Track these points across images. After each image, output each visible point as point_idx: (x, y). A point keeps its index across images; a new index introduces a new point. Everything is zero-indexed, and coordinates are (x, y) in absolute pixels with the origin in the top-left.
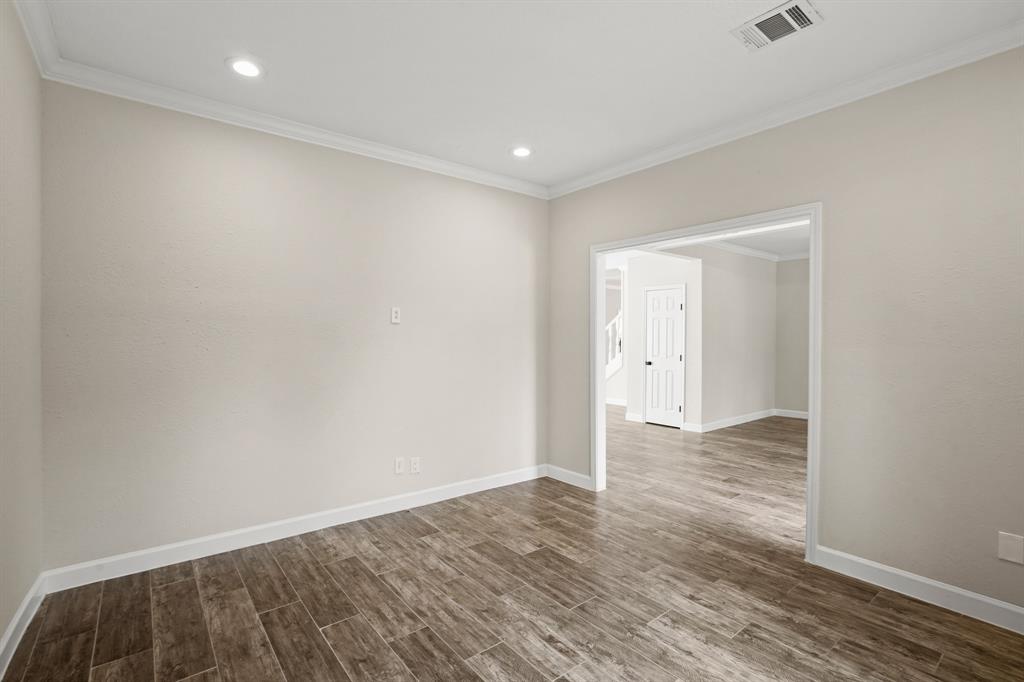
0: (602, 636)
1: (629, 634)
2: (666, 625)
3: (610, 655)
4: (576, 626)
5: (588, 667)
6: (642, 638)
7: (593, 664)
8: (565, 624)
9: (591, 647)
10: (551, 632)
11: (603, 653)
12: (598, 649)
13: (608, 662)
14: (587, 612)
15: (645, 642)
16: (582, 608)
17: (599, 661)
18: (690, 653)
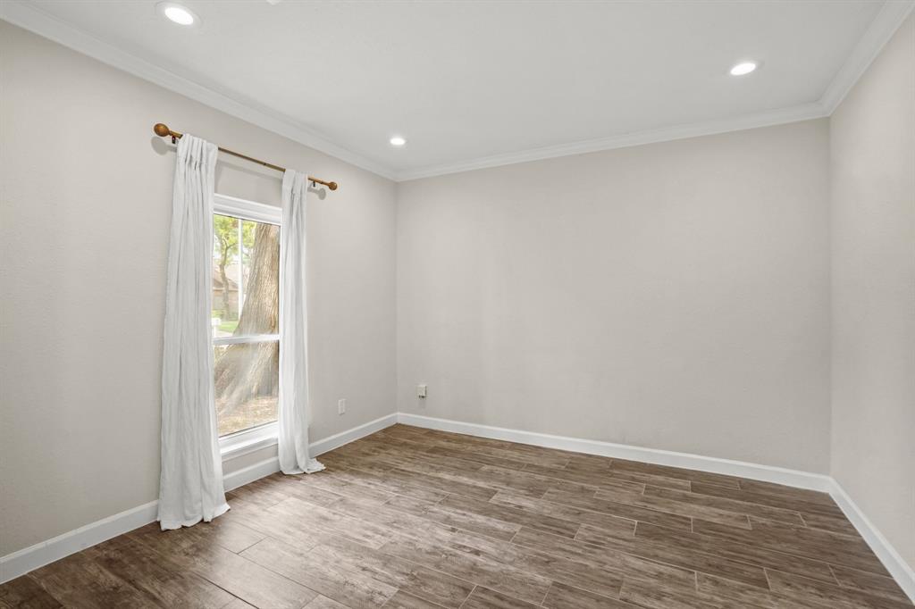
0: (438, 566)
1: (415, 574)
2: (380, 593)
3: (428, 553)
4: (463, 569)
5: (440, 541)
6: (404, 573)
7: (439, 545)
8: (472, 569)
9: (444, 556)
10: (480, 559)
11: (434, 553)
12: (437, 554)
13: (428, 548)
14: (459, 587)
15: (401, 570)
16: (466, 590)
17: (434, 547)
18: (364, 569)
